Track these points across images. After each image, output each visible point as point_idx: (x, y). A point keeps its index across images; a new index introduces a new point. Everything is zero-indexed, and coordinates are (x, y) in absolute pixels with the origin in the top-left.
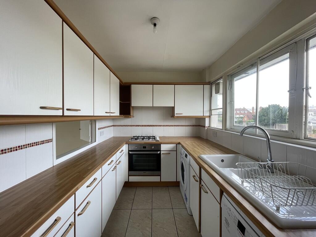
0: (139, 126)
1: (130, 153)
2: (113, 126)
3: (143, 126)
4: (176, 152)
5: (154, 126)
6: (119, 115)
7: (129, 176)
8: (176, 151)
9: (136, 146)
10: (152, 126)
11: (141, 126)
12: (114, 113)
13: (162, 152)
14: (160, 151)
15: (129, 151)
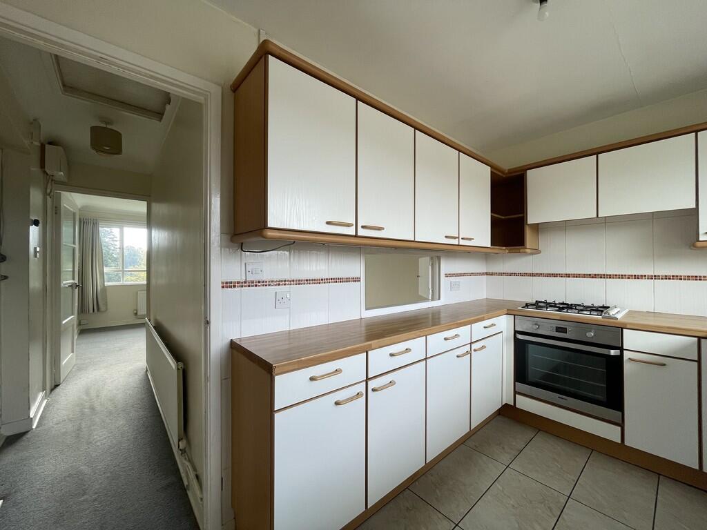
0: (555, 275)
1: (520, 337)
2: (487, 274)
3: (568, 276)
4: (696, 364)
5: (610, 276)
6: (489, 246)
7: (515, 393)
8: (699, 361)
9: (534, 323)
10: (602, 276)
11: (561, 275)
12: (470, 239)
13: (627, 355)
14: (621, 349)
15: (516, 332)
